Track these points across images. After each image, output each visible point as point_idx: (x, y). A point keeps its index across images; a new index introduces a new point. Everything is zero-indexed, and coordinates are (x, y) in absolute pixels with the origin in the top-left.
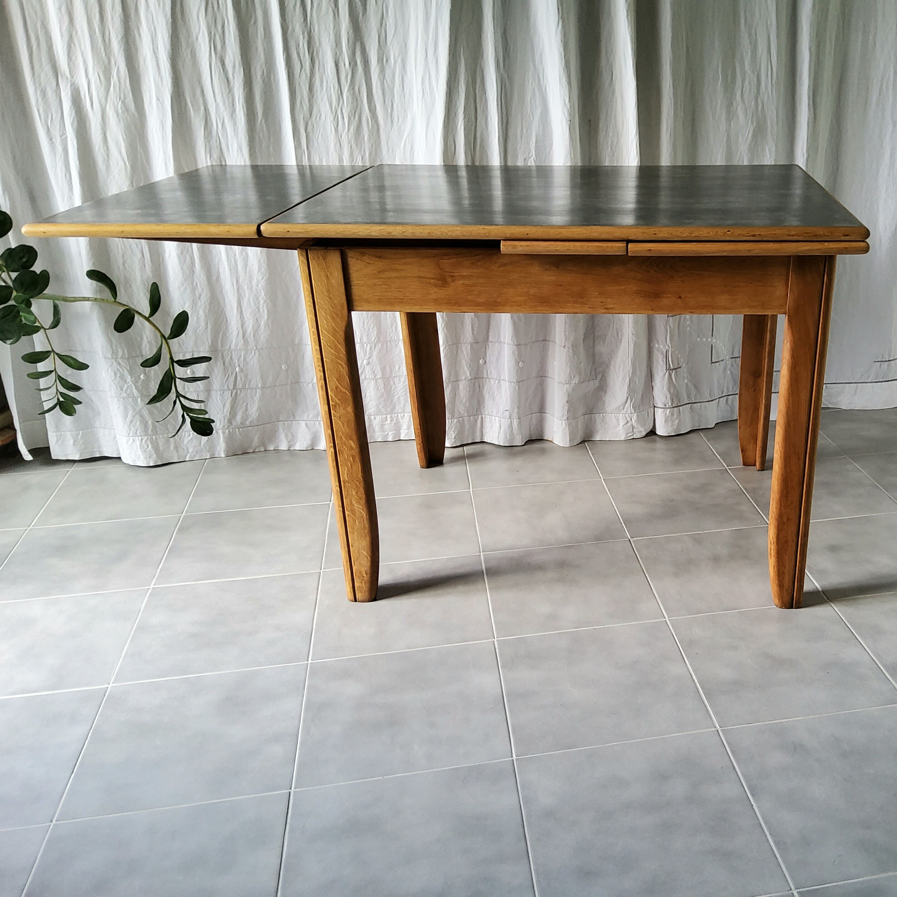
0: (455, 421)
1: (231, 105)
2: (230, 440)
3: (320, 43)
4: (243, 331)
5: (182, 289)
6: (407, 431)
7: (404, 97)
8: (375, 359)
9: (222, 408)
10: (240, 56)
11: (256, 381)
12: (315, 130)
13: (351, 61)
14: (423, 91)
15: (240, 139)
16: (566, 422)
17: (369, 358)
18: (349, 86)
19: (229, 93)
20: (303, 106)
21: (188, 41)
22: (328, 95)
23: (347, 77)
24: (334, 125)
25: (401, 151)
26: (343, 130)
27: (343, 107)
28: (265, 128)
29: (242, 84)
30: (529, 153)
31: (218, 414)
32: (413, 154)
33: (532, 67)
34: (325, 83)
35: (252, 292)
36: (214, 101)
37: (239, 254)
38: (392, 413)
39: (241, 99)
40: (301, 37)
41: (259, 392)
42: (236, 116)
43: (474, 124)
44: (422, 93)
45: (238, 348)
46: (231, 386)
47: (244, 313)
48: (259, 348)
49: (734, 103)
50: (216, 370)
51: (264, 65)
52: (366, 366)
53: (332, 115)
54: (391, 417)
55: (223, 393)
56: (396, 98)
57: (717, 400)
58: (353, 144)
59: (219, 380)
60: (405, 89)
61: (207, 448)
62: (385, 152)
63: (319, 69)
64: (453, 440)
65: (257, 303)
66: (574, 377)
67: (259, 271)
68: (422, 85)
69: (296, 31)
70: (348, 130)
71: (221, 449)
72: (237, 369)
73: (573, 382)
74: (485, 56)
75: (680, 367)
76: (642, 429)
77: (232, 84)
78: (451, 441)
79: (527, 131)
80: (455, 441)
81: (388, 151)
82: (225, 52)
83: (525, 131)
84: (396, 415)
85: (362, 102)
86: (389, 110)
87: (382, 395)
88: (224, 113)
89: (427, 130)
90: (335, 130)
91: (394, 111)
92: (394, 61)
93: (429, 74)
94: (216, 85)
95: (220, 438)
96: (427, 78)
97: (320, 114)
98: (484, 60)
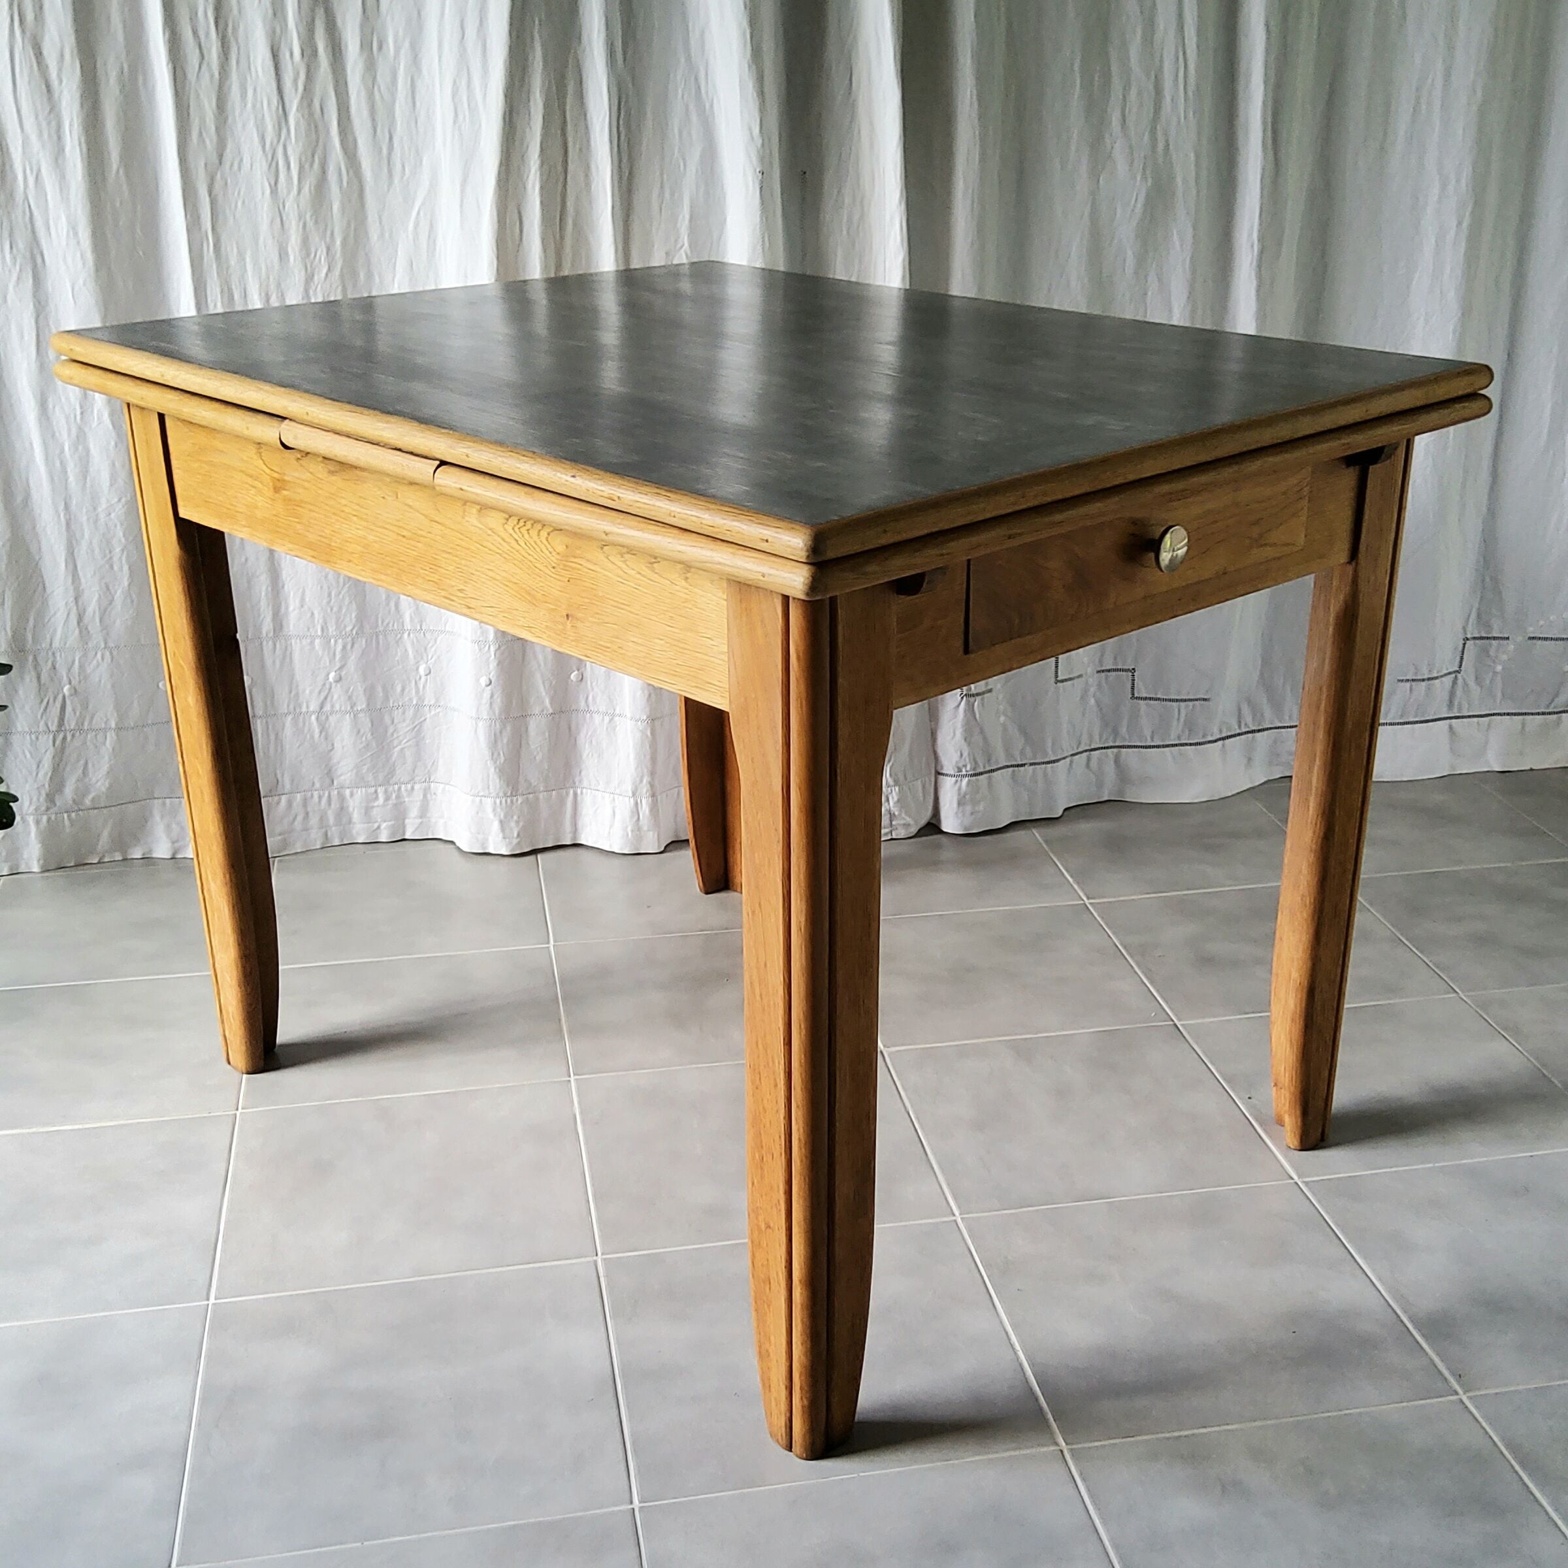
0: (519, 802)
1: (55, 138)
2: (50, 835)
3: (240, 12)
4: (77, 609)
6: (420, 820)
7: (416, 122)
8: (352, 671)
9: (35, 769)
10: (73, 38)
11: (105, 714)
12: (230, 192)
13: (304, 48)
14: (455, 111)
15: (73, 210)
17: (341, 668)
18: (302, 98)
19: (50, 111)
20: (204, 141)
22: (256, 117)
23: (295, 81)
24: (268, 180)
25: (407, 236)
26: (289, 192)
27: (288, 143)
28: (125, 187)
29: (79, 94)
30: (676, 241)
31: (27, 781)
32: (435, 241)
33: (683, 60)
34: (250, 92)
35: (96, 528)
36: (19, 130)
37: (69, 449)
38: (388, 784)
39: (76, 127)
41: (111, 737)
42: (64, 163)
43: (561, 179)
44: (452, 115)
45: (67, 645)
46: (53, 722)
47: (81, 574)
48: (111, 645)
49: (1107, 136)
50: (21, 692)
51: (123, 56)
52: (334, 685)
53: (264, 163)
54: (386, 791)
55: (37, 738)
56: (399, 123)
57: (1068, 760)
58: (308, 220)
59: (29, 712)
60: (418, 104)
61: (3, 854)
62: (375, 238)
63: (238, 62)
64: (515, 841)
65: (107, 552)
67: (111, 485)
68: (453, 99)
70: (300, 191)
71: (32, 856)
72: (66, 689)
74: (585, 37)
75: (990, 691)
76: (909, 820)
77: (56, 95)
78: (510, 843)
79: (672, 195)
80: (519, 843)
81: (382, 235)
82: (43, 28)
83: (667, 195)
84: (396, 787)
85: (328, 132)
86: (385, 151)
87: (368, 745)
88: (41, 155)
89: (463, 191)
90: (272, 192)
91: (395, 150)
92: (395, 46)
93: (469, 74)
94: (23, 95)
95: (29, 833)
96: (464, 84)
97: (239, 158)
98: (583, 46)
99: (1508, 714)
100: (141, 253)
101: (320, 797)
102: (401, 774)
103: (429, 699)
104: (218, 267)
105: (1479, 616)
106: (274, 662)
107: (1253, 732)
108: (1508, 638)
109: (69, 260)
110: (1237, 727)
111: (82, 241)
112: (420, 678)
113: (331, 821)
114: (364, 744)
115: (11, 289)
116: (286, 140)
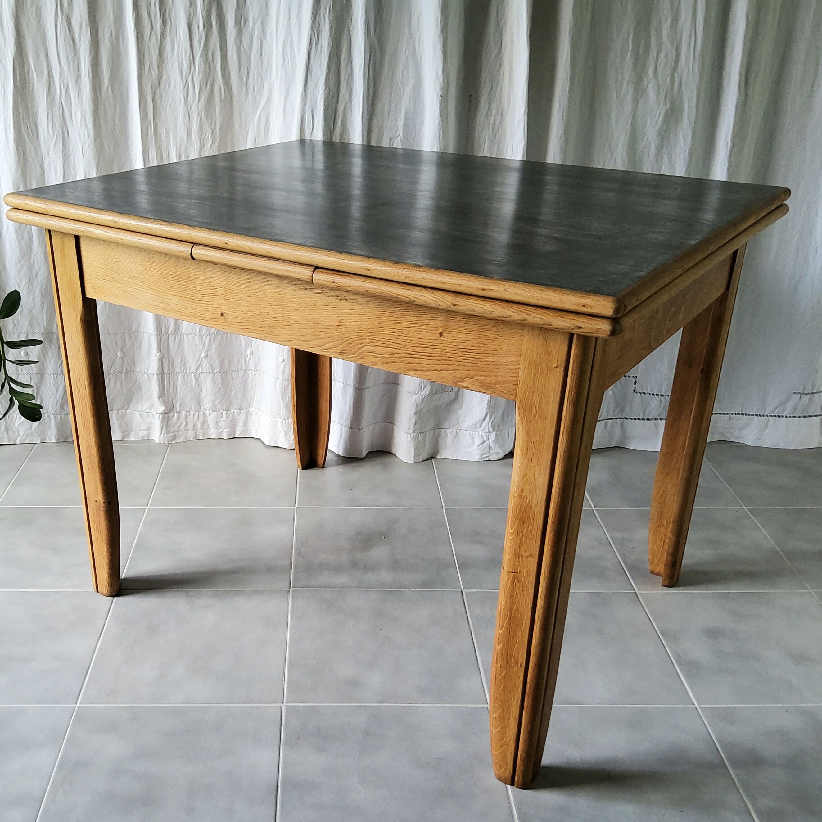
1: (77, 70)
2: (61, 425)
5: (19, 266)
6: (243, 428)
7: (262, 64)
8: (213, 352)
9: (55, 392)
10: (87, 16)
12: (163, 100)
13: (205, 23)
14: (284, 58)
15: (84, 107)
16: (412, 435)
17: (208, 350)
18: (203, 51)
19: (74, 56)
20: (151, 73)
22: (179, 61)
23: (200, 42)
24: (183, 94)
25: (254, 126)
26: (194, 101)
27: (194, 75)
28: (111, 96)
29: (89, 46)
30: (396, 132)
31: (51, 397)
32: (268, 128)
33: (407, 32)
34: (176, 47)
36: (58, 65)
38: (228, 410)
39: (87, 64)
42: (80, 82)
43: (336, 96)
44: (282, 60)
50: (50, 353)
51: (113, 26)
52: (203, 359)
53: (182, 84)
54: (227, 413)
55: (57, 376)
56: (253, 65)
58: (203, 115)
59: (53, 363)
60: (263, 55)
61: (38, 432)
62: (237, 125)
63: (170, 31)
68: (283, 52)
70: (199, 101)
71: (52, 434)
73: (425, 393)
76: (500, 451)
77: (78, 47)
78: (289, 443)
80: (293, 443)
81: (241, 124)
82: (72, 11)
83: (393, 106)
84: (232, 411)
85: (215, 69)
86: (244, 80)
87: (219, 390)
88: (69, 78)
89: (285, 101)
90: (185, 101)
91: (250, 80)
92: (253, 23)
93: (291, 37)
94: (61, 47)
95: (51, 423)
96: (289, 44)
97: (169, 82)
98: (353, 24)
100: (118, 131)
101: (194, 415)
102: (235, 404)
103: (251, 367)
104: (155, 140)
106: (174, 346)
109: (82, 134)
111: (88, 124)
112: (247, 355)
113: (199, 426)
114: (217, 390)
115: (52, 148)
116: (193, 73)
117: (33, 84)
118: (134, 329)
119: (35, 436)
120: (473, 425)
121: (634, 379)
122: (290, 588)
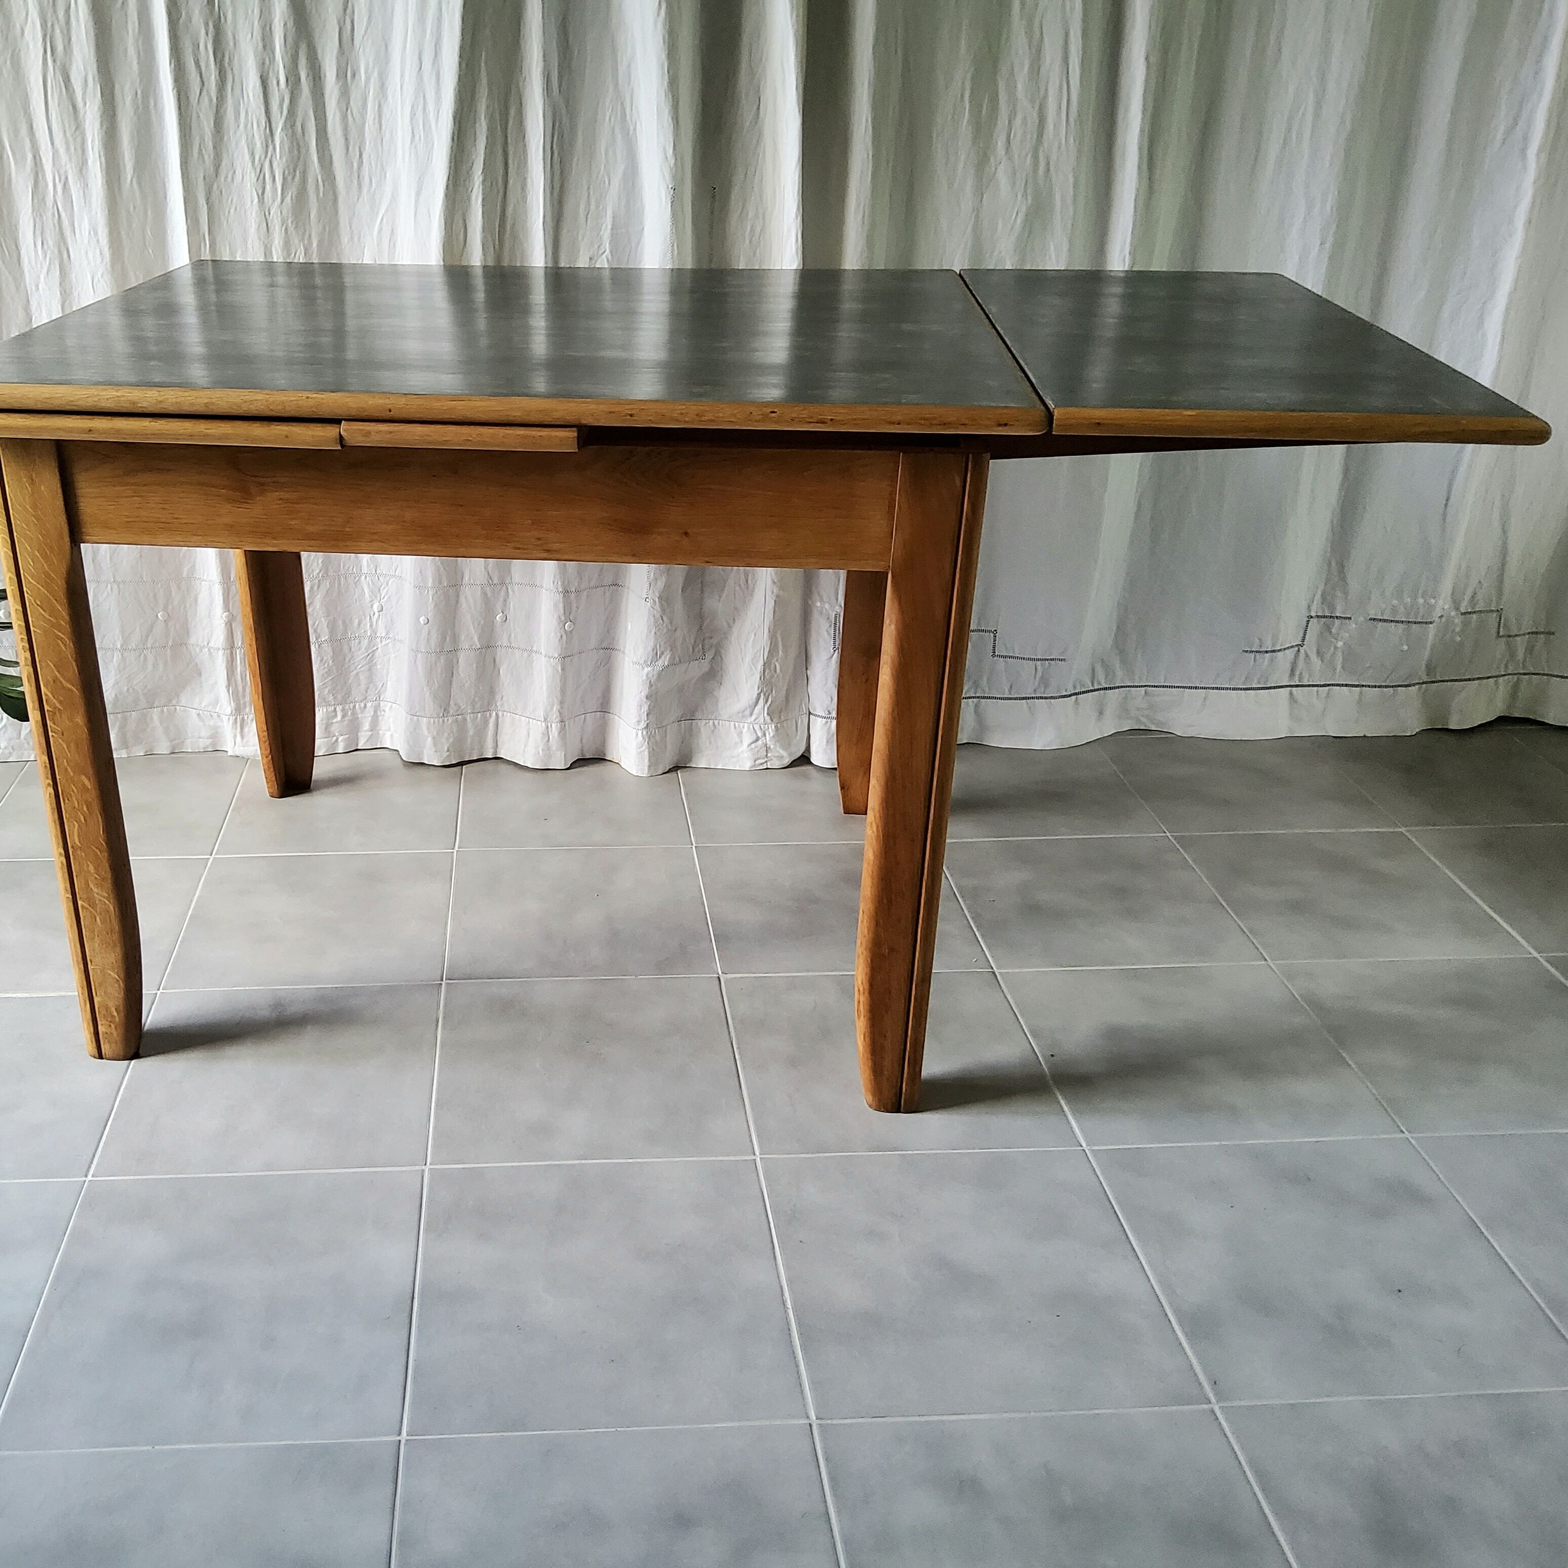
0: (450, 722)
1: (80, 152)
3: (235, 44)
6: (369, 733)
7: (382, 142)
8: (318, 607)
10: (95, 66)
11: (115, 634)
12: (224, 201)
13: (289, 76)
14: (413, 133)
15: (94, 214)
16: (645, 732)
18: (286, 121)
19: (75, 131)
20: (203, 157)
21: (7, 38)
22: (247, 137)
23: (281, 105)
24: (256, 190)
25: (373, 239)
26: (274, 201)
27: (274, 159)
28: (138, 194)
29: (99, 114)
30: (599, 247)
32: (394, 245)
33: (611, 87)
34: (242, 115)
36: (49, 144)
38: (344, 701)
39: (97, 142)
40: (203, 31)
41: (119, 654)
42: (88, 172)
43: (501, 193)
44: (410, 134)
48: (121, 579)
49: (991, 159)
51: (138, 81)
53: (253, 175)
56: (368, 142)
58: (290, 225)
60: (384, 127)
61: (31, 743)
62: (346, 241)
63: (232, 88)
64: (445, 754)
66: (662, 653)
68: (412, 119)
69: (193, 20)
70: (283, 201)
73: (660, 662)
74: (525, 64)
76: (784, 755)
77: (81, 115)
78: (442, 756)
79: (597, 207)
80: (448, 756)
81: (352, 238)
82: (70, 59)
83: (593, 207)
84: (351, 705)
85: (307, 150)
86: (355, 165)
87: (328, 669)
88: (68, 166)
89: (417, 201)
90: (259, 201)
91: (364, 166)
92: (366, 77)
93: (424, 99)
94: (54, 116)
96: (420, 107)
97: (232, 171)
98: (524, 75)
99: (1346, 685)
100: (151, 251)
102: (356, 694)
103: (381, 632)
105: (1323, 596)
107: (1106, 689)
108: (1350, 618)
109: (90, 255)
110: (1090, 685)
111: (101, 239)
112: (374, 614)
114: (326, 670)
115: (42, 279)
116: (272, 156)
117: (10, 174)
118: (185, 574)
119: (25, 750)
120: (739, 713)
121: (992, 635)
122: (442, 980)
